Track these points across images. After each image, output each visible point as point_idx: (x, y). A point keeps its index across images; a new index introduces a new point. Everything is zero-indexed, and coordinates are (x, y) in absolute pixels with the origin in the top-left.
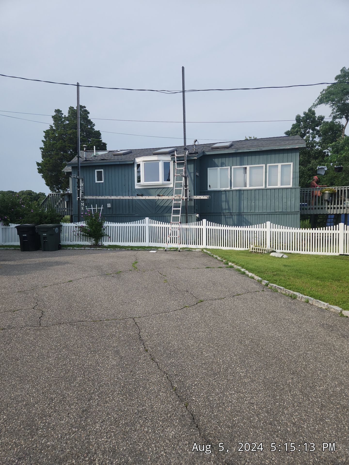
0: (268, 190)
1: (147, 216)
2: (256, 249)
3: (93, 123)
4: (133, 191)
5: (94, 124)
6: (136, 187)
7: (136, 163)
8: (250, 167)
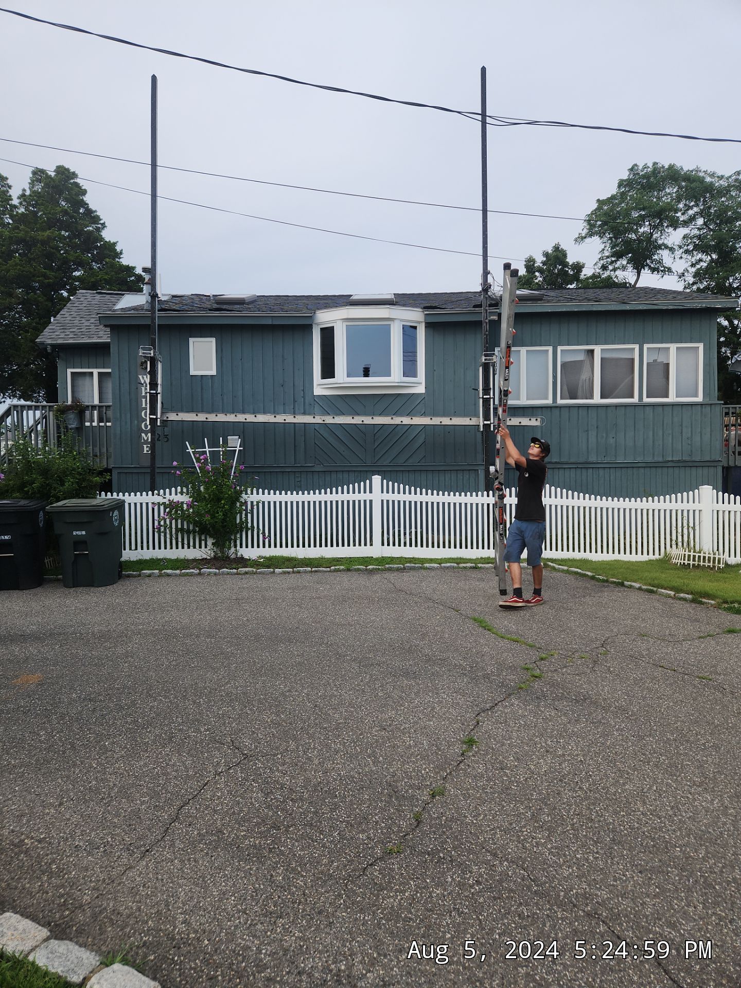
0: (647, 408)
1: (378, 473)
2: (697, 559)
3: (100, 220)
4: (307, 401)
5: (104, 223)
6: (318, 391)
7: (318, 324)
8: (602, 349)
